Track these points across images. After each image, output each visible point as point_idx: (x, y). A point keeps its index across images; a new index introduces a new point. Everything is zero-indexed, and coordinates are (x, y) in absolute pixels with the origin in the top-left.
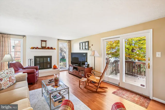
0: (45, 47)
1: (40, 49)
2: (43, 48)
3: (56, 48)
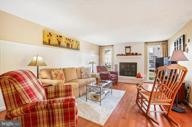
0: (130, 53)
1: (125, 55)
2: (127, 54)
3: (143, 53)
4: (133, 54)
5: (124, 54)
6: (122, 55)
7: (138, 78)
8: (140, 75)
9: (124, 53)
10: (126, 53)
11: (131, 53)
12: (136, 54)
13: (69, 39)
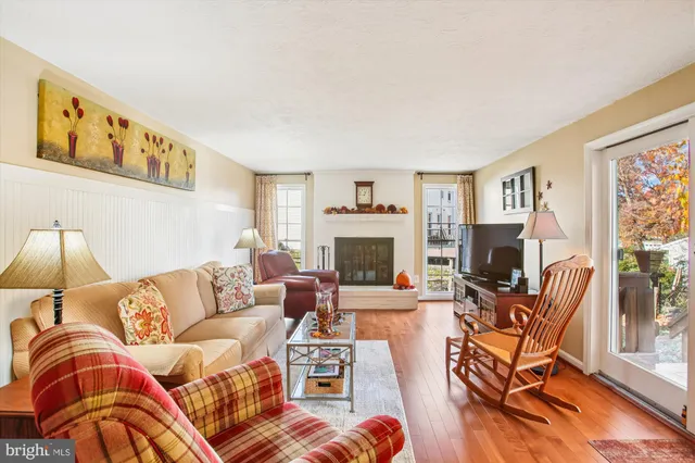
0: (370, 206)
1: (352, 212)
2: (363, 209)
3: (410, 207)
4: (380, 209)
5: (350, 208)
6: (344, 210)
7: (400, 288)
8: (407, 280)
9: (351, 205)
10: (358, 205)
11: (375, 205)
12: (392, 209)
13: (158, 140)
